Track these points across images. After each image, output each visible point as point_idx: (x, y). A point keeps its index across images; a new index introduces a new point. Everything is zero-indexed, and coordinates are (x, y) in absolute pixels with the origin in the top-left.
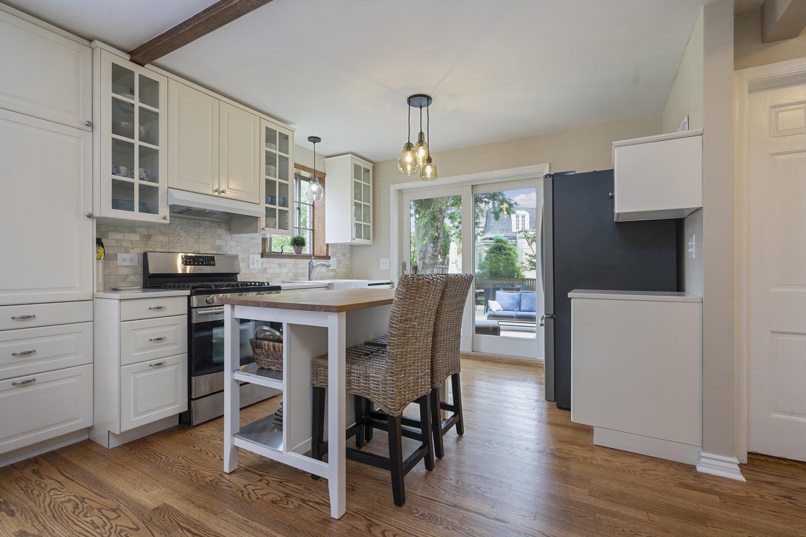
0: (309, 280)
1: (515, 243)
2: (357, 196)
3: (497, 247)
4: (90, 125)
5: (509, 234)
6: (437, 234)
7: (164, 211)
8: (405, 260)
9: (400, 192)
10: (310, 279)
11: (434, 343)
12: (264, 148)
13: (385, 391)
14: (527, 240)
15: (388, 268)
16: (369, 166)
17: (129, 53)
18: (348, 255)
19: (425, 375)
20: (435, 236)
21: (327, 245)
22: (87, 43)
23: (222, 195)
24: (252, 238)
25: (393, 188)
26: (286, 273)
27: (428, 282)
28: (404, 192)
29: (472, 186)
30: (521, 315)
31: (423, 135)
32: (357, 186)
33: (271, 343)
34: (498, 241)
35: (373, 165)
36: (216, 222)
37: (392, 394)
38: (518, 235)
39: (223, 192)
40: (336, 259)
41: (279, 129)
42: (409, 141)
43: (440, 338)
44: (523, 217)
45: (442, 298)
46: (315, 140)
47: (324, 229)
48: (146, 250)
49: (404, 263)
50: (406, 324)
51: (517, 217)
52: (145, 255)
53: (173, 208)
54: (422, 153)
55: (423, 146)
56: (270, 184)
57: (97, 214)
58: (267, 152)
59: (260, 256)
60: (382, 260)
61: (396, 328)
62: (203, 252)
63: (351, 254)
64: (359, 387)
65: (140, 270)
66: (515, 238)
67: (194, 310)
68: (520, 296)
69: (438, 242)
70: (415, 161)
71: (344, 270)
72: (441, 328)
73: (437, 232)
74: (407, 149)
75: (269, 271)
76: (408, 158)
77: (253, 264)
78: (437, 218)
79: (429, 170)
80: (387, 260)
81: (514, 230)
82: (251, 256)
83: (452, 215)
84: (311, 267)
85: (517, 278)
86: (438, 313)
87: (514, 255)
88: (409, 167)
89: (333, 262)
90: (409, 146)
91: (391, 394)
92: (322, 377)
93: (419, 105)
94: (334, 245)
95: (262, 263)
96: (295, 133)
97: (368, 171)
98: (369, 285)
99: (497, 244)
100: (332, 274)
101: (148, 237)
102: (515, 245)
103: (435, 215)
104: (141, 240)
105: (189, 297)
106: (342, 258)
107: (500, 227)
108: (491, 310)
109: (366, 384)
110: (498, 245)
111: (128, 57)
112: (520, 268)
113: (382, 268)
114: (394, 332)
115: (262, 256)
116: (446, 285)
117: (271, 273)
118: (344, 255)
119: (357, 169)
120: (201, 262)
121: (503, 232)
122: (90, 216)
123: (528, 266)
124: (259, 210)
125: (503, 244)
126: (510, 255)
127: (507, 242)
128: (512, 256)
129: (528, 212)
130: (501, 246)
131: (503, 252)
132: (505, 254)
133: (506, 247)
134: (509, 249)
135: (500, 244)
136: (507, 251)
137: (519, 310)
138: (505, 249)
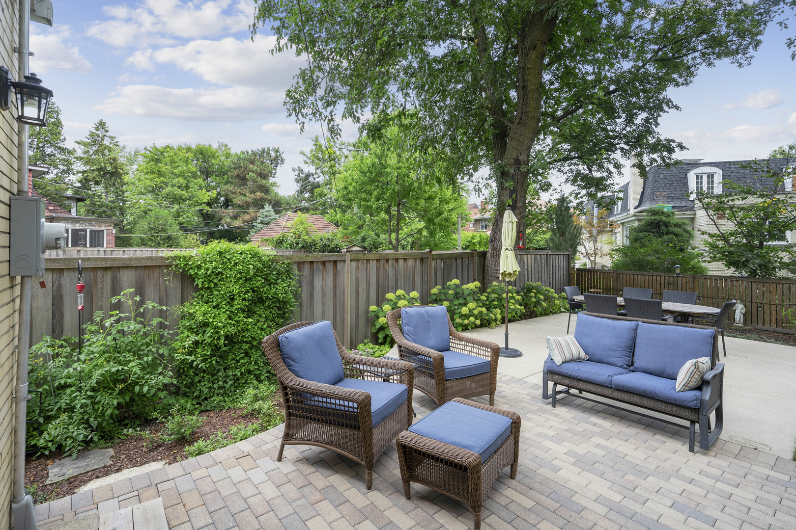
1: (691, 217)
3: (652, 223)
5: (681, 204)
38: (698, 204)
44: (711, 176)
51: (699, 176)
66: (691, 209)
68: (636, 330)
73: (510, 197)
87: (685, 234)
102: (691, 219)
110: (655, 220)
121: (671, 201)
125: (664, 218)
126: (676, 235)
127: (671, 215)
128: (682, 235)
129: (721, 169)
130: (659, 221)
131: (665, 230)
132: (667, 234)
133: (669, 222)
134: (675, 225)
135: (658, 218)
136: (671, 229)
137: (630, 366)
138: (667, 225)
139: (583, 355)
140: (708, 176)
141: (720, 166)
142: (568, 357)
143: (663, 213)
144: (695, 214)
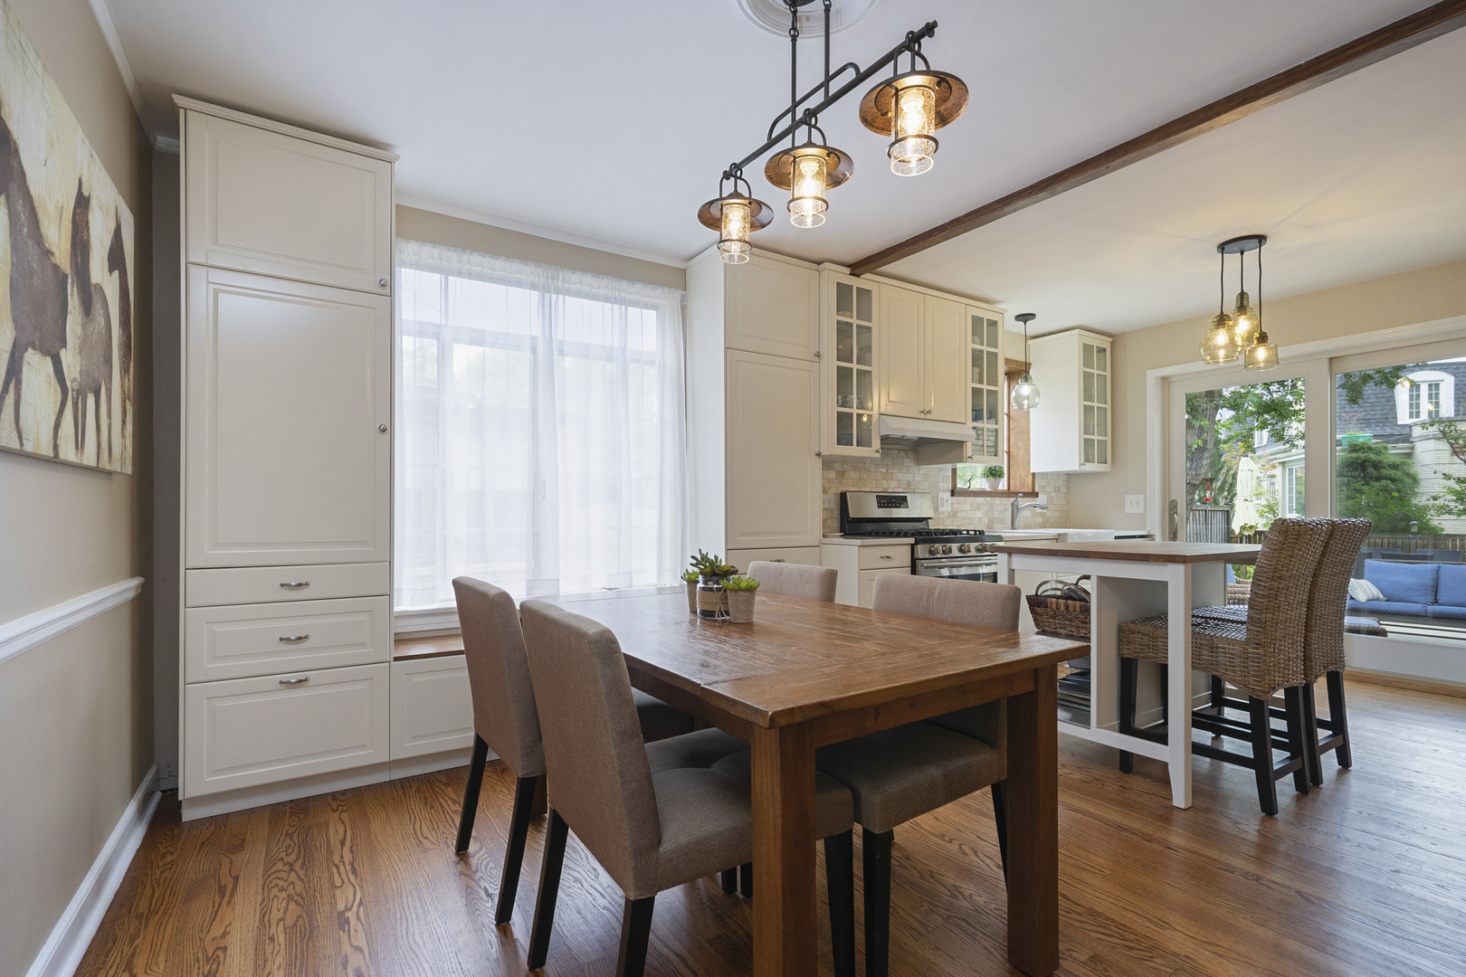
0: (1012, 529)
1: (1408, 451)
2: (1087, 395)
3: (1352, 463)
4: (818, 355)
5: (1388, 431)
6: (1200, 442)
7: (876, 444)
8: (1174, 497)
9: (1165, 381)
10: (1013, 527)
11: (1308, 618)
12: (971, 346)
13: (1244, 667)
14: (1451, 444)
15: (1142, 511)
16: (1104, 343)
17: (848, 266)
18: (1063, 489)
19: (1296, 658)
20: (1195, 446)
21: (1034, 474)
22: (815, 266)
23: (928, 416)
24: (941, 470)
25: (1152, 376)
26: (980, 519)
27: (1312, 529)
28: (1173, 379)
29: (1331, 359)
30: (1440, 613)
31: (1245, 296)
32: (1087, 377)
33: (1062, 601)
34: (1355, 448)
35: (1111, 339)
36: (904, 450)
37: (1258, 671)
38: (1417, 432)
39: (929, 412)
40: (1045, 497)
41: (986, 315)
42: (1222, 312)
43: (1317, 612)
44: (1434, 386)
45: (1323, 554)
46: (1025, 318)
47: (1028, 451)
48: (844, 489)
49: (1173, 501)
50: (1280, 583)
51: (1415, 386)
52: (843, 496)
53: (885, 439)
54: (1243, 326)
55: (1246, 314)
56: (977, 393)
57: (825, 452)
58: (973, 349)
59: (950, 493)
60: (1128, 498)
61: (1265, 586)
62: (891, 490)
63: (1068, 488)
64: (1200, 660)
65: (837, 513)
66: (1407, 438)
67: (919, 563)
68: (1438, 571)
69: (1201, 458)
70: (1232, 342)
71: (1057, 514)
72: (1318, 597)
73: (1199, 438)
74: (1218, 325)
75: (960, 515)
76: (1221, 338)
77: (942, 505)
78: (1200, 410)
79: (1261, 353)
80: (1141, 497)
81: (1403, 418)
82: (941, 494)
83: (1239, 401)
84: (1015, 510)
85: (1417, 533)
86: (1316, 575)
87: (1408, 480)
88: (1222, 353)
89: (1042, 500)
90: (1222, 320)
91: (1255, 671)
92: (1137, 646)
93: (1238, 250)
94: (1043, 475)
95: (952, 504)
96: (1005, 315)
97: (1105, 350)
98: (1116, 538)
99: (1354, 455)
100: (1040, 520)
101: (842, 474)
102: (1409, 455)
103: (1196, 403)
104: (837, 478)
105: (913, 546)
106: (1054, 495)
107: (1361, 415)
108: (1352, 598)
109: (1212, 657)
110: (1357, 459)
111: (848, 271)
112: (1426, 508)
113: (1128, 510)
114: (1262, 592)
115: (953, 495)
116: (1331, 534)
117: (963, 519)
118: (1057, 489)
119: (1087, 348)
120: (893, 503)
121: (1369, 427)
122: (819, 455)
123: (1452, 505)
124: (963, 430)
125: (1373, 456)
126: (1393, 480)
127: (1383, 450)
128: (1402, 481)
129: (1452, 374)
130: (1365, 461)
131: (1375, 473)
132: (1378, 479)
133: (1380, 462)
134: (1389, 466)
135: (1362, 455)
136: (1385, 472)
137: (1436, 602)
138: (1377, 466)
139: (1381, 596)
140: (1430, 385)
141: (1452, 370)
142: (1371, 596)
143: (1370, 449)
144: (1413, 448)
